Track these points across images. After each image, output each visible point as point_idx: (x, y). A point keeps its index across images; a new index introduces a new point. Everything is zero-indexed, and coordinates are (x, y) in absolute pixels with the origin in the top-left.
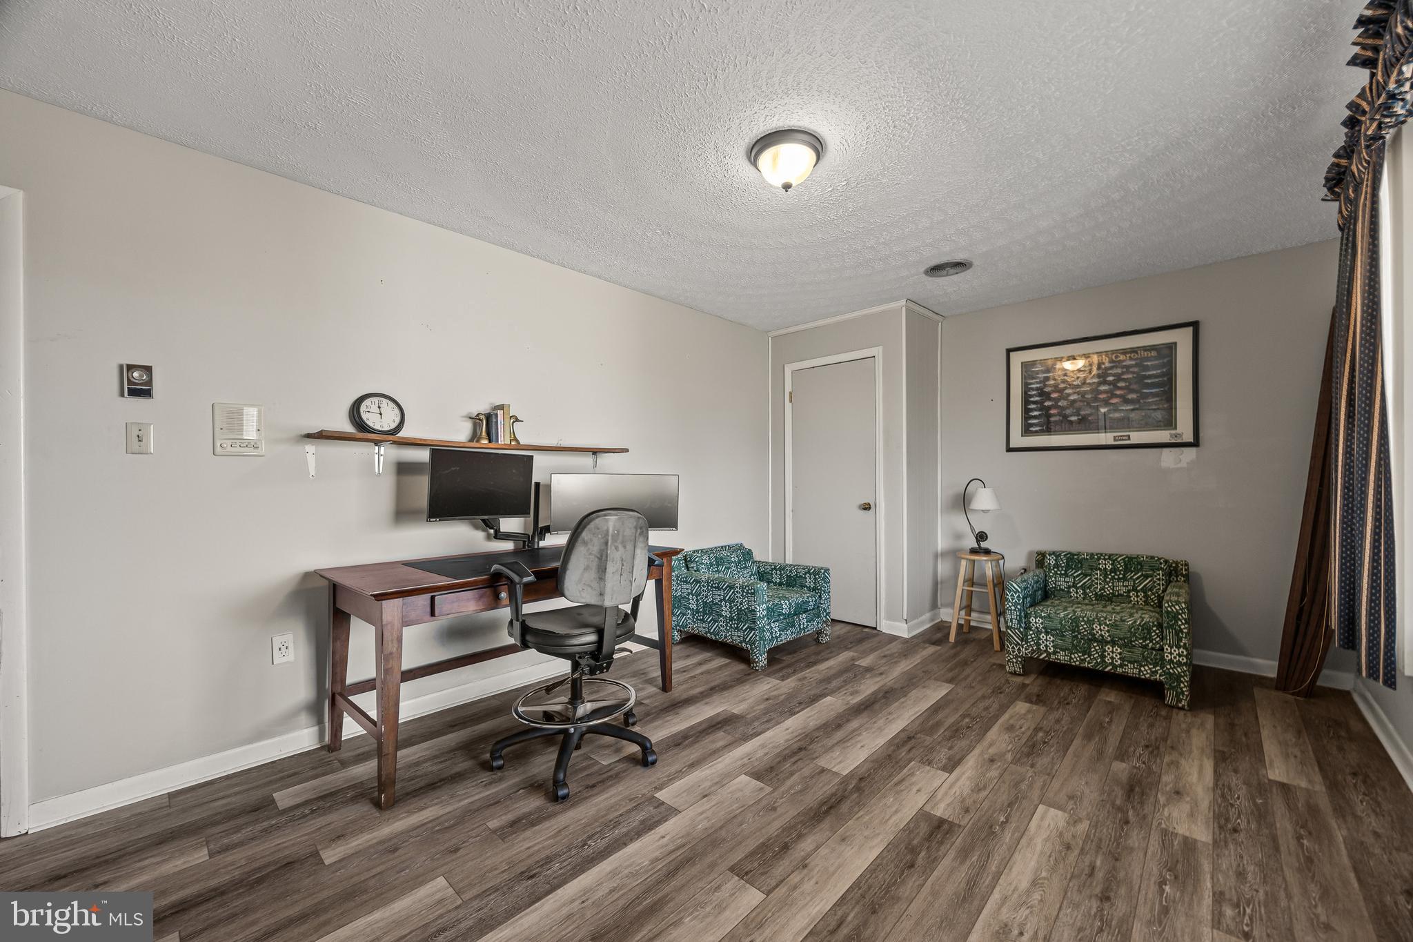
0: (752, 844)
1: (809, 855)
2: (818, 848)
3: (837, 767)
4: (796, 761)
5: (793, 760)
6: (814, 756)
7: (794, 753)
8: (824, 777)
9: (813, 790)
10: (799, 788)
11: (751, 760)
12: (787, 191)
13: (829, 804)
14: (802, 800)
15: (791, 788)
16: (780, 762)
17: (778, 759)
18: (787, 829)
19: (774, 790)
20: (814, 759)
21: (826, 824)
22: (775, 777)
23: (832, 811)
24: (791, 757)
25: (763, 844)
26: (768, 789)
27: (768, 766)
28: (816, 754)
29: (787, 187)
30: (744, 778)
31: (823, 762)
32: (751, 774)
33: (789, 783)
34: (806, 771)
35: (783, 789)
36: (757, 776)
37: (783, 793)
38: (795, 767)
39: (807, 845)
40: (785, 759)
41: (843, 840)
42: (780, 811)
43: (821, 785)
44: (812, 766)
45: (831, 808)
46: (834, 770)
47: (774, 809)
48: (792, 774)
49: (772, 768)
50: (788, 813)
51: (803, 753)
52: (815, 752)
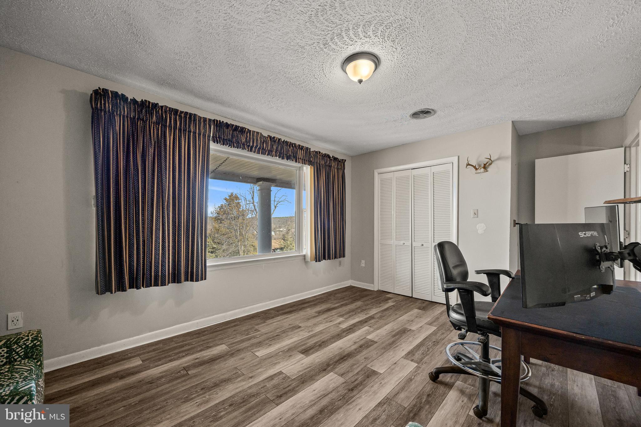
0: (372, 348)
1: (353, 345)
2: (350, 346)
3: (334, 377)
4: (355, 381)
5: (357, 382)
6: (345, 384)
7: (356, 387)
8: (342, 371)
9: (349, 365)
10: (355, 367)
11: (380, 382)
12: (360, 84)
13: (343, 359)
14: (354, 361)
15: (359, 366)
16: (364, 380)
17: (365, 382)
18: (360, 352)
19: (365, 366)
20: (345, 382)
21: (346, 353)
22: (366, 372)
23: (342, 357)
24: (358, 384)
25: (368, 348)
26: (368, 366)
27: (370, 378)
28: (343, 385)
29: (360, 81)
30: (381, 371)
31: (341, 380)
32: (377, 374)
33: (359, 369)
34: (350, 375)
35: (362, 366)
36: (374, 373)
37: (362, 364)
38: (356, 377)
39: (354, 347)
40: (361, 383)
41: (341, 348)
42: (363, 358)
43: (345, 368)
44: (347, 378)
45: (343, 358)
46: (336, 375)
47: (365, 358)
48: (358, 373)
49: (368, 377)
50: (360, 357)
51: (351, 387)
52: (344, 387)
